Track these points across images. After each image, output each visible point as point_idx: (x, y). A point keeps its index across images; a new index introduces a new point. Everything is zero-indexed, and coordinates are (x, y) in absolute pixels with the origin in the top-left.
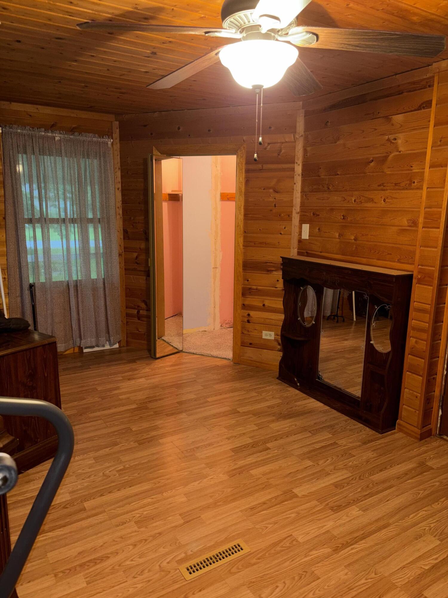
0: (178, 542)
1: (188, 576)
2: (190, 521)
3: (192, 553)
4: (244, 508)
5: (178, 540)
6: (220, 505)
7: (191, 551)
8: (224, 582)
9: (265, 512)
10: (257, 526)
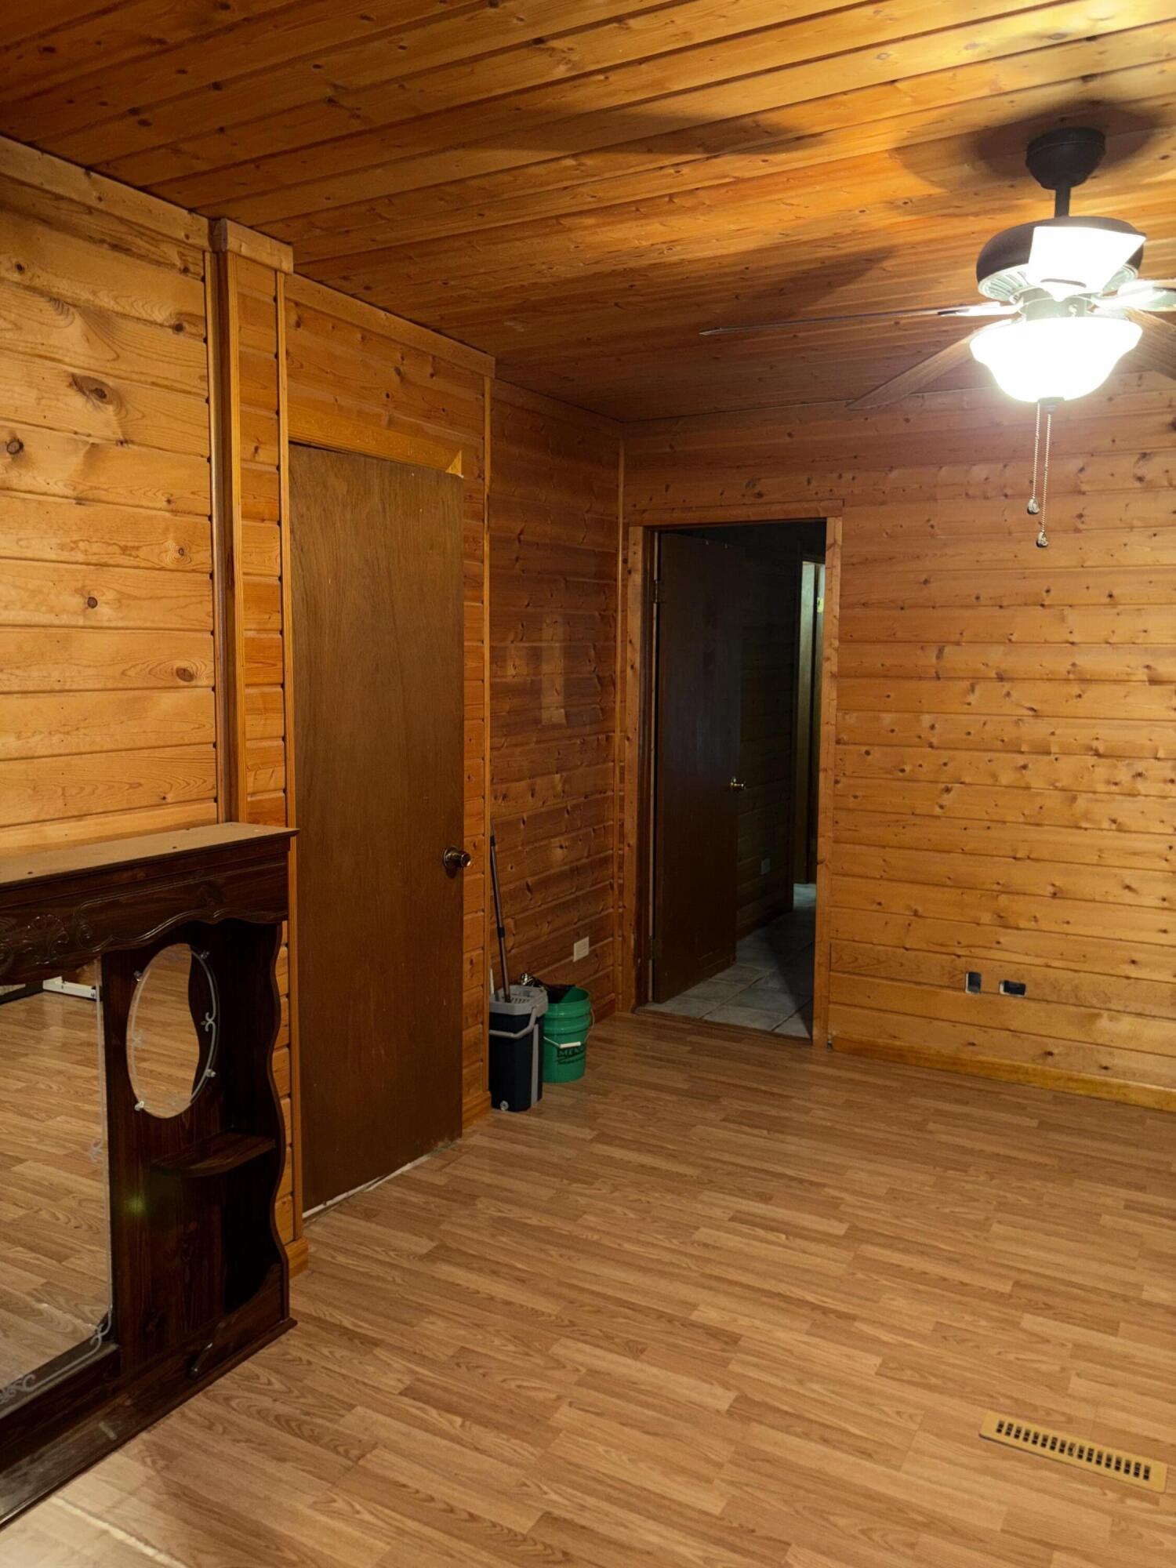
0: (1115, 1529)
1: (1158, 1469)
2: (1040, 1542)
3: (1107, 1492)
4: (880, 1469)
5: (1112, 1532)
6: (921, 1513)
7: (1105, 1494)
8: (1098, 1420)
9: (853, 1430)
10: (914, 1427)
